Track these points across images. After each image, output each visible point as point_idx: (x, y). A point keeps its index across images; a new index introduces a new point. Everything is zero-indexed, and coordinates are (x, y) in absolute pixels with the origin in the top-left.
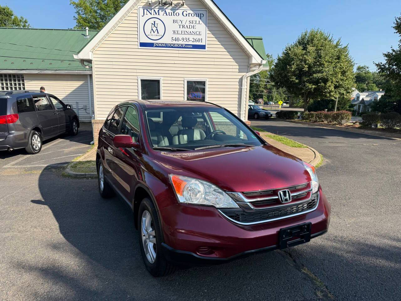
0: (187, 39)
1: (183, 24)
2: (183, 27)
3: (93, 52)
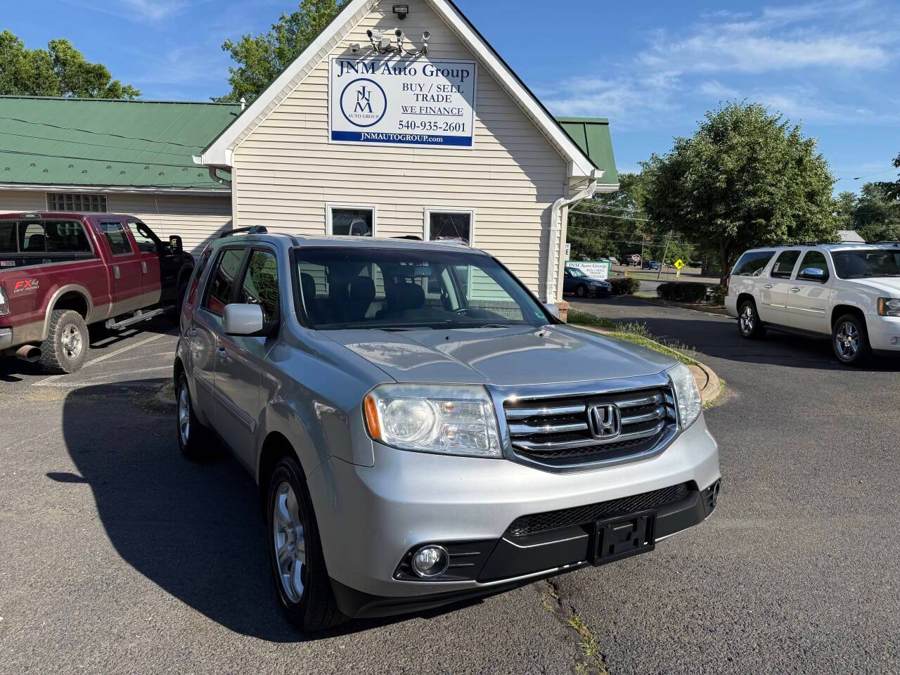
0: (432, 125)
1: (425, 91)
2: (425, 98)
3: (234, 149)
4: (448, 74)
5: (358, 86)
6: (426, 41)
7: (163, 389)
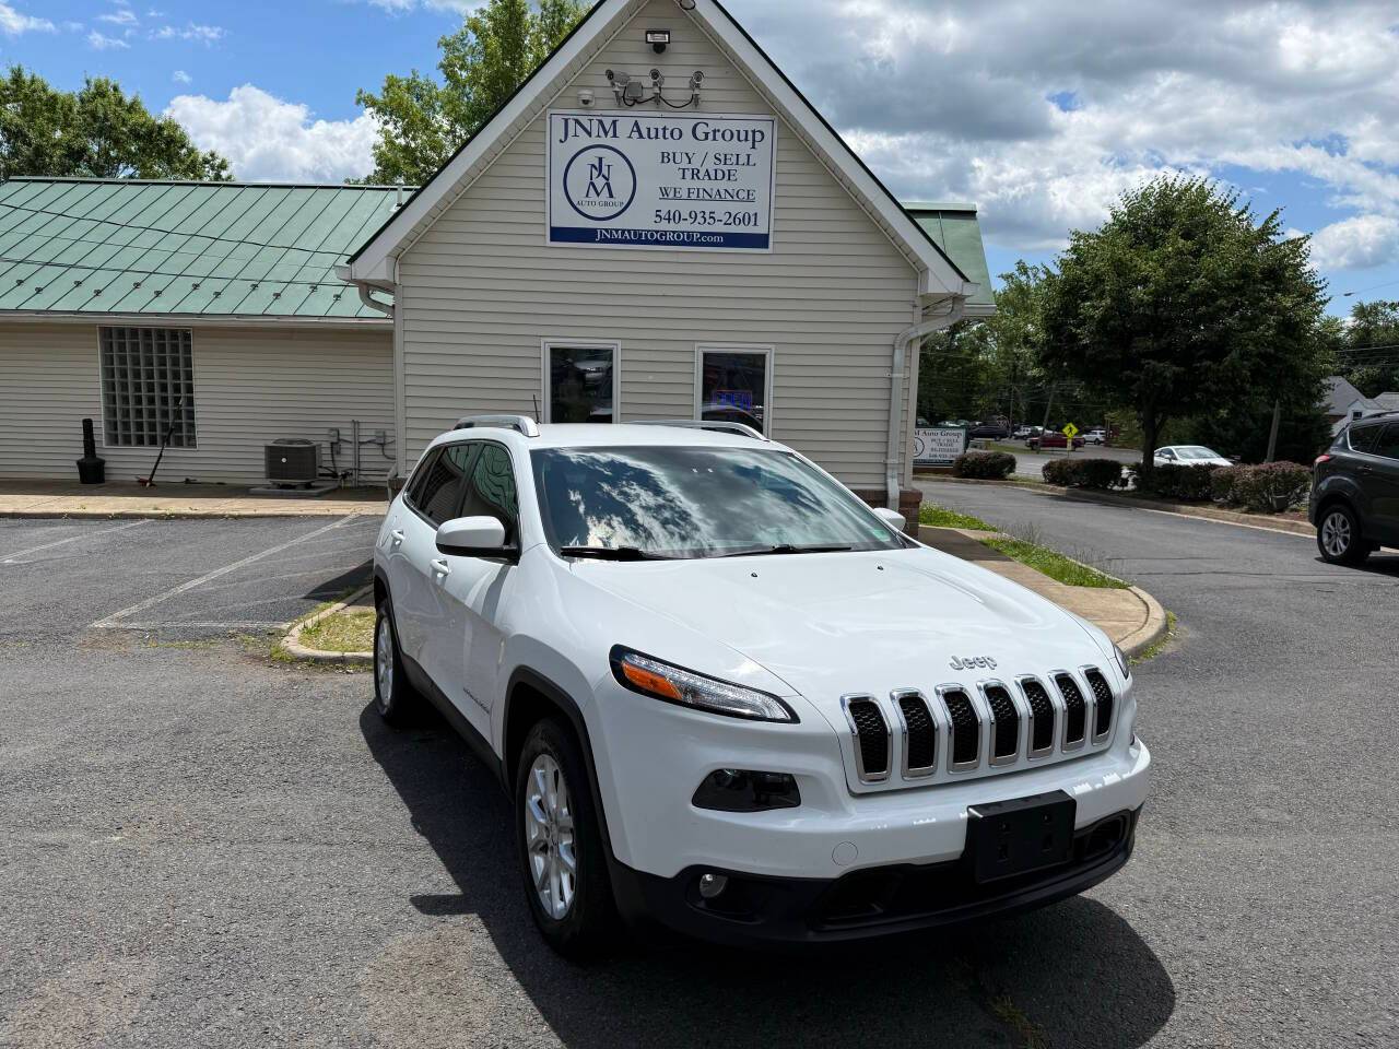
0: (707, 216)
1: (696, 164)
2: (695, 174)
3: (399, 257)
4: (732, 137)
5: (591, 157)
6: (698, 86)
7: (292, 632)
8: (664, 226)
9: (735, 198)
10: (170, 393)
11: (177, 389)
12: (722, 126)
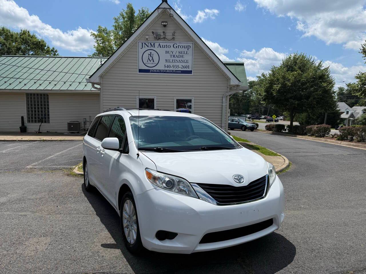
0: (177, 66)
1: (174, 54)
2: (174, 56)
3: (101, 77)
4: (183, 47)
5: (148, 52)
6: (174, 35)
7: (76, 168)
8: (166, 69)
9: (184, 62)
10: (43, 110)
11: (45, 108)
12: (180, 45)
